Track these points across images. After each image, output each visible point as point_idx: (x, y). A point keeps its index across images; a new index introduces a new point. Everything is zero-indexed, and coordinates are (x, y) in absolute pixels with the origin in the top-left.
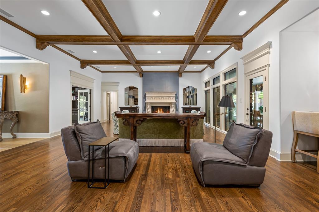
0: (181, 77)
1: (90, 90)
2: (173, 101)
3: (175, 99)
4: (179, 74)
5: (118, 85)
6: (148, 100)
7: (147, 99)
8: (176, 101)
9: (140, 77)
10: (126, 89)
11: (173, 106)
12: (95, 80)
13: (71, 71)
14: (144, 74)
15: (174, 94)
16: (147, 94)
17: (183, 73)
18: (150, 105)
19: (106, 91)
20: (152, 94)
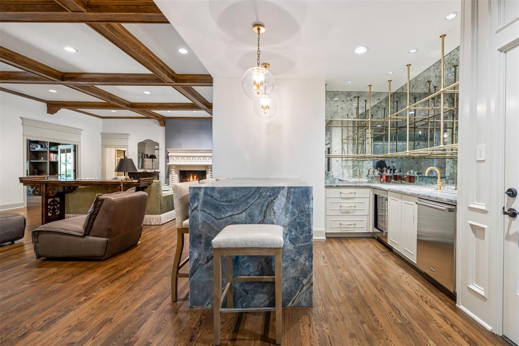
1: (75, 146)
2: (210, 162)
5: (128, 139)
6: (172, 162)
7: (170, 160)
9: (162, 126)
12: (83, 130)
13: (22, 118)
14: (167, 122)
15: (210, 152)
16: (171, 152)
18: (176, 169)
19: (111, 146)
20: (177, 152)
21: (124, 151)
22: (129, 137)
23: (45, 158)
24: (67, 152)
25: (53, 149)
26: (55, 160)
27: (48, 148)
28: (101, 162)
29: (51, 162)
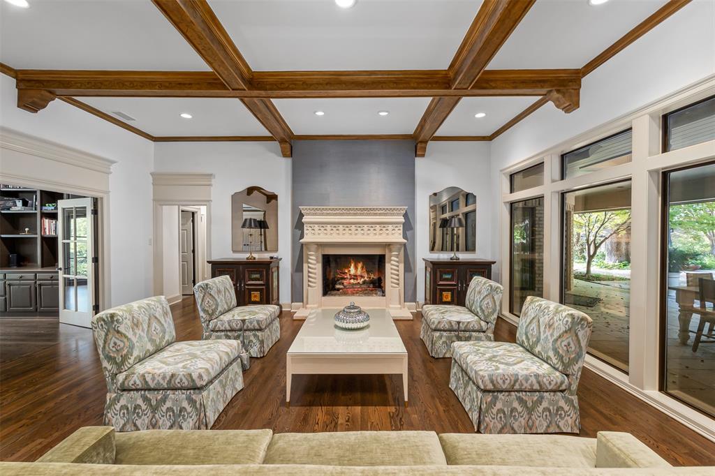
0: (423, 156)
1: (96, 202)
2: (397, 236)
3: (401, 231)
4: (416, 143)
5: (210, 185)
6: (310, 235)
7: (305, 232)
8: (405, 237)
9: (285, 155)
10: (235, 198)
11: (397, 256)
14: (298, 146)
15: (398, 215)
16: (308, 214)
17: (430, 142)
18: (316, 252)
19: (170, 202)
20: (322, 215)
21: (193, 213)
22: (213, 181)
23: (33, 230)
24: (77, 216)
25: (49, 208)
26: (53, 234)
27: (39, 208)
28: (151, 237)
29: (44, 239)
